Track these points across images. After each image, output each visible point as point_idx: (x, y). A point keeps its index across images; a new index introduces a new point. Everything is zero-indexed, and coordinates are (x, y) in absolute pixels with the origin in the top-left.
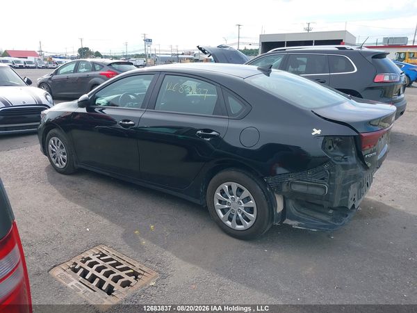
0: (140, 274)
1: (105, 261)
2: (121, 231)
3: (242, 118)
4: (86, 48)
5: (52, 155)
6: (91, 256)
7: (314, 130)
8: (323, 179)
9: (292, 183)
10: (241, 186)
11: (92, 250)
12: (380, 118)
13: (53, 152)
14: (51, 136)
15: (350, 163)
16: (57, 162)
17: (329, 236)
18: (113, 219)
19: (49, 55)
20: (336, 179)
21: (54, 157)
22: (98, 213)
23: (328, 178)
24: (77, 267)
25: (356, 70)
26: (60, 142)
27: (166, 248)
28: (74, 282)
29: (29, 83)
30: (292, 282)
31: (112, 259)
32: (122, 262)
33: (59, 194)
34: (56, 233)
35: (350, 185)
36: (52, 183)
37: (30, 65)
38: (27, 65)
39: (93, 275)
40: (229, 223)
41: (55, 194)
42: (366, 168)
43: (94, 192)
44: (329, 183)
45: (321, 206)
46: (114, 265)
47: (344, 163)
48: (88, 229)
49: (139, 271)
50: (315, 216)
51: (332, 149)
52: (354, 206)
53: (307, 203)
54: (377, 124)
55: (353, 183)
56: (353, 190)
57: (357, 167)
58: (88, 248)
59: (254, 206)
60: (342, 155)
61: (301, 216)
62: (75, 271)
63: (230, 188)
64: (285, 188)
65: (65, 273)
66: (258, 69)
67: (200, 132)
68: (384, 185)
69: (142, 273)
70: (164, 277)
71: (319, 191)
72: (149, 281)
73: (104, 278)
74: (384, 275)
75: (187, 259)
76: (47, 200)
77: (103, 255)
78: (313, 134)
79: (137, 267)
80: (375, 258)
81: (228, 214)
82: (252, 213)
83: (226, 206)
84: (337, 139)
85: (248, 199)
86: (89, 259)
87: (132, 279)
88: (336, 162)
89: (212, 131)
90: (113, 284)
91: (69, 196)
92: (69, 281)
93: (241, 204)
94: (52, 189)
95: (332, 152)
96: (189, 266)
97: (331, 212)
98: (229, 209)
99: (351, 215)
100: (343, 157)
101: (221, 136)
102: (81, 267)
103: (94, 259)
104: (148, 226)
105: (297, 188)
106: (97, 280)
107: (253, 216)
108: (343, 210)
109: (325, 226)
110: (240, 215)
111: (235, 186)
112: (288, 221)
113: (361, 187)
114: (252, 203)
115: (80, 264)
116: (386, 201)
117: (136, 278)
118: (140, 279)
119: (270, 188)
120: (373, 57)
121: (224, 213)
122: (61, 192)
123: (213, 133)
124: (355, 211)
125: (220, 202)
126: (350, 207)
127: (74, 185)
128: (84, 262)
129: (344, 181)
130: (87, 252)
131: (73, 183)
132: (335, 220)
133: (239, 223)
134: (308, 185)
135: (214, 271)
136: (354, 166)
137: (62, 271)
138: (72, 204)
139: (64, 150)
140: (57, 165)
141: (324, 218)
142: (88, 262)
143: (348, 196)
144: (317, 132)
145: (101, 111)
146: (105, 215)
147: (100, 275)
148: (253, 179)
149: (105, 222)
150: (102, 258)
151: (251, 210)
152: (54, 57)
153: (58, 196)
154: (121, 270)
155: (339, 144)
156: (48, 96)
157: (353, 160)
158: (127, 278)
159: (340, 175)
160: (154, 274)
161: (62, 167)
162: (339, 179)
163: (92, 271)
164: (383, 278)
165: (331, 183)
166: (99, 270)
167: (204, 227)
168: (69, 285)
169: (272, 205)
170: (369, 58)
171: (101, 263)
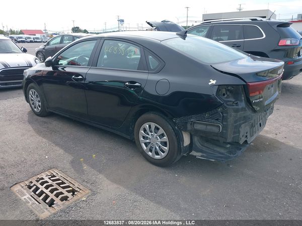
0: (77, 191)
1: (53, 181)
2: (70, 158)
3: (158, 72)
4: (77, 28)
5: (31, 102)
6: (44, 177)
7: (211, 80)
8: (217, 120)
9: (195, 123)
10: (158, 126)
11: (47, 173)
12: (269, 70)
13: (32, 100)
14: (30, 88)
15: (240, 107)
16: (35, 108)
17: (228, 165)
18: (67, 150)
19: (51, 33)
20: (228, 120)
21: (33, 104)
22: (57, 145)
23: (221, 119)
24: (32, 185)
25: (264, 36)
26: (36, 92)
27: (100, 172)
28: (27, 196)
29: (25, 51)
30: (191, 200)
31: (59, 180)
32: (66, 181)
33: (33, 131)
34: (23, 159)
35: (240, 125)
36: (30, 122)
37: (38, 40)
38: (35, 40)
39: (42, 191)
40: (150, 154)
41: (30, 131)
42: (254, 111)
43: (58, 130)
44: (222, 123)
45: (218, 141)
46: (59, 184)
47: (235, 107)
48: (47, 157)
49: (77, 189)
50: (215, 149)
51: (226, 96)
52: (246, 142)
53: (208, 139)
54: (265, 75)
55: (243, 123)
56: (244, 129)
57: (245, 110)
58: (44, 171)
59: (167, 141)
60: (234, 100)
61: (204, 149)
62: (30, 187)
63: (150, 126)
64: (189, 127)
65: (22, 189)
66: (177, 34)
67: (127, 83)
68: (281, 125)
69: (79, 190)
70: (94, 193)
71: (215, 130)
72: (82, 197)
73: (49, 194)
74: (267, 197)
75: (114, 181)
76: (23, 135)
77: (54, 176)
78: (210, 84)
79: (76, 185)
80: (262, 183)
81: (149, 146)
82: (166, 146)
83: (148, 141)
84: (229, 88)
85: (162, 135)
86: (42, 179)
87: (70, 195)
88: (227, 106)
89: (136, 83)
90: (55, 198)
91: (39, 132)
92: (23, 195)
93: (158, 139)
94: (29, 127)
95: (226, 98)
96: (115, 186)
97: (228, 146)
98: (149, 143)
99: (244, 149)
100: (233, 102)
101: (143, 86)
102: (35, 185)
103: (46, 179)
104: (91, 156)
105: (198, 127)
106: (44, 195)
107: (166, 148)
108: (236, 145)
109: (222, 157)
110: (157, 148)
111: (153, 125)
112: (194, 153)
113: (252, 126)
114: (165, 138)
115: (35, 182)
116: (280, 138)
117: (73, 194)
118: (76, 195)
119: (178, 127)
120: (278, 26)
121: (146, 146)
122: (35, 130)
123: (137, 84)
124: (248, 145)
125: (144, 137)
126: (241, 142)
127: (45, 125)
128: (37, 181)
129: (236, 122)
130: (42, 174)
131: (45, 123)
132: (230, 152)
133: (157, 154)
134: (206, 125)
135: (132, 191)
136: (243, 109)
137: (20, 188)
138: (40, 138)
139: (39, 99)
140: (35, 109)
141: (222, 151)
142: (41, 181)
143: (239, 133)
144: (213, 82)
145: (63, 69)
146: (61, 147)
147: (47, 191)
148: (166, 120)
149: (61, 151)
150: (51, 179)
151: (165, 144)
152: (55, 34)
153: (33, 132)
154: (63, 188)
155: (231, 92)
156: (37, 60)
157: (242, 104)
158: (66, 194)
159: (232, 117)
160: (88, 191)
161: (38, 111)
162: (231, 120)
163: (42, 188)
164: (265, 199)
165: (224, 123)
166: (47, 188)
167: (133, 157)
168: (23, 198)
169: (180, 140)
170: (275, 27)
171: (50, 182)
